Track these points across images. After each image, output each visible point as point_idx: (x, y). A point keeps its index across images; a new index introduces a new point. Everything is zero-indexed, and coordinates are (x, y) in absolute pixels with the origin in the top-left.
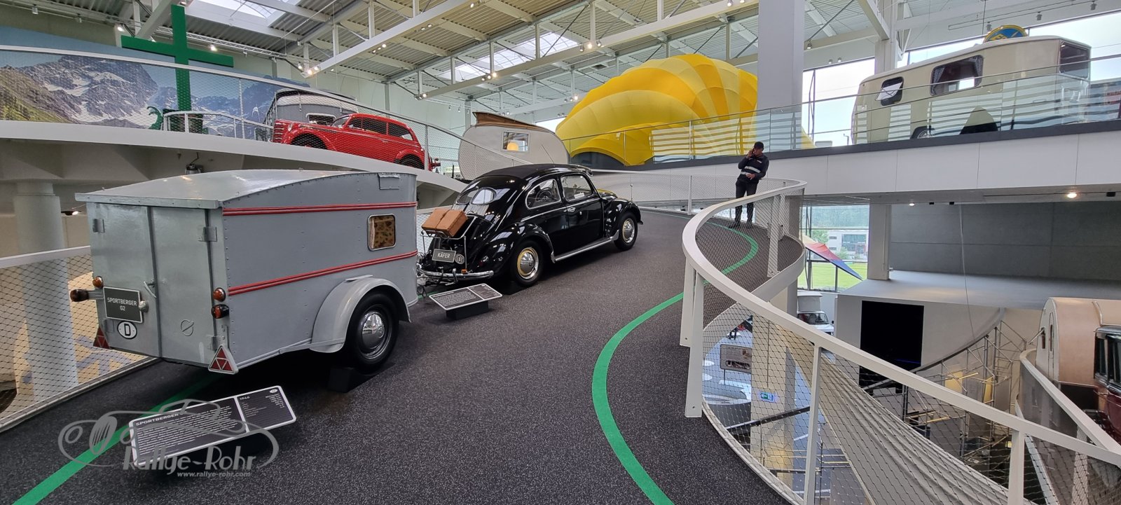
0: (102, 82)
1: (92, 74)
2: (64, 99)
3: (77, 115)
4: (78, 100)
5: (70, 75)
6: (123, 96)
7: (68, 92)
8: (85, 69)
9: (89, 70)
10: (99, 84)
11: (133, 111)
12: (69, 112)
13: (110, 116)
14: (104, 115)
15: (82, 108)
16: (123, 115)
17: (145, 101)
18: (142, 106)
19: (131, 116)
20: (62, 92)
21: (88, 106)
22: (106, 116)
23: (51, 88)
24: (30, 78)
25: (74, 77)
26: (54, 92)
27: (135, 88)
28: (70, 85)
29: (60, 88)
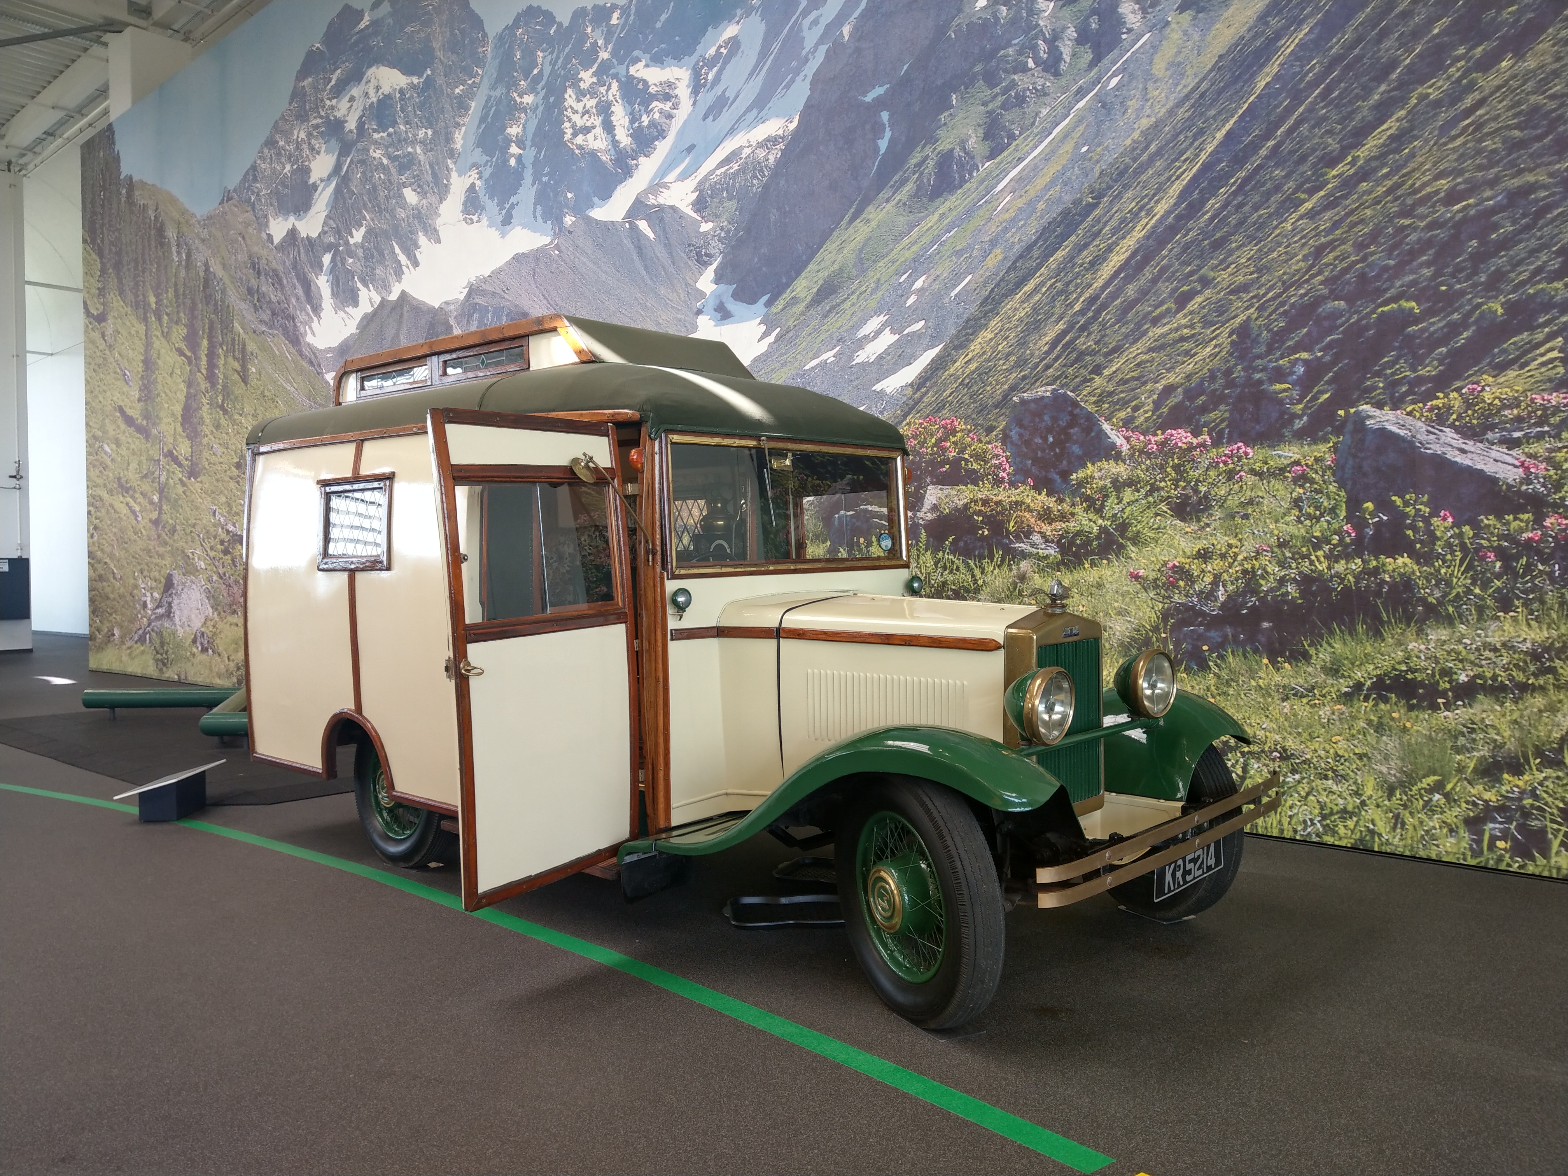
2: (295, 265)
5: (306, 149)
7: (303, 228)
11: (422, 239)
13: (373, 294)
14: (363, 294)
15: (323, 284)
16: (399, 273)
17: (452, 154)
18: (443, 192)
19: (416, 264)
20: (293, 233)
21: (333, 266)
22: (366, 302)
23: (278, 227)
24: (250, 216)
25: (312, 150)
26: (281, 245)
27: (428, 103)
28: (303, 194)
29: (291, 221)
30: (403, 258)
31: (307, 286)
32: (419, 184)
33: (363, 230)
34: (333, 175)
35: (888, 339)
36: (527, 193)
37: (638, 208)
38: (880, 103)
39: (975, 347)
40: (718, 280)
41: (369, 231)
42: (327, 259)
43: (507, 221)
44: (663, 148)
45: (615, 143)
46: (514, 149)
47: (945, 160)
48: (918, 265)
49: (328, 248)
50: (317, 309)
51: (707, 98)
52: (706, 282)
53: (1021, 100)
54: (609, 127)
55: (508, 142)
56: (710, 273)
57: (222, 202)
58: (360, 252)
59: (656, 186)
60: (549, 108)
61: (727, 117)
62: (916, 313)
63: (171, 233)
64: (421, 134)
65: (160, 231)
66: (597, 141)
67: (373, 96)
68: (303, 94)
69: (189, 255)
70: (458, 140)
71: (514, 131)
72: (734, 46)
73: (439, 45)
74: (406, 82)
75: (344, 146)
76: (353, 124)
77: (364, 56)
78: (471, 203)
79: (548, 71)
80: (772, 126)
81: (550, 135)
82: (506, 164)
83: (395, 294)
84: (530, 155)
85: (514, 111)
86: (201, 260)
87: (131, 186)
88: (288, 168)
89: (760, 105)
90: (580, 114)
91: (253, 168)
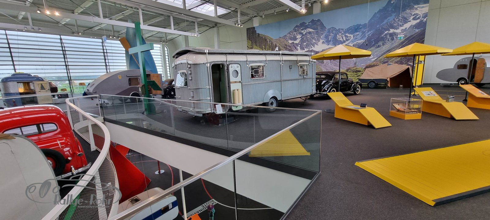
0: (306, 34)
1: (303, 31)
2: (293, 45)
4: (297, 44)
6: (312, 38)
7: (295, 42)
8: (301, 30)
9: (302, 30)
11: (315, 45)
15: (299, 48)
16: (312, 48)
17: (320, 38)
18: (319, 41)
19: (314, 47)
20: (293, 43)
21: (300, 46)
22: (306, 50)
23: (290, 42)
24: (285, 40)
25: (297, 35)
26: (291, 43)
27: (317, 33)
28: (295, 39)
29: (293, 41)
30: (312, 46)
31: (296, 48)
32: (315, 40)
33: (306, 43)
34: (301, 37)
35: (372, 57)
36: (331, 42)
38: (373, 41)
39: (380, 58)
41: (307, 43)
42: (299, 45)
43: (329, 44)
44: (349, 41)
45: (343, 40)
46: (330, 39)
47: (379, 45)
48: (376, 52)
49: (300, 44)
51: (355, 38)
53: (386, 42)
54: (343, 38)
55: (329, 38)
58: (305, 45)
59: (348, 44)
60: (335, 36)
61: (357, 39)
62: (375, 55)
63: (268, 40)
64: (316, 36)
65: (266, 40)
66: (341, 39)
67: (308, 31)
68: (296, 29)
69: (272, 43)
70: (322, 37)
71: (330, 37)
72: (358, 34)
73: (319, 28)
74: (313, 31)
75: (303, 35)
76: (304, 33)
77: (306, 27)
78: (323, 43)
79: (335, 33)
80: (362, 41)
81: (335, 38)
82: (328, 40)
83: (311, 49)
84: (332, 39)
85: (330, 35)
86: (274, 43)
87: (259, 34)
88: (292, 36)
89: (361, 39)
90: (339, 37)
91: (286, 35)
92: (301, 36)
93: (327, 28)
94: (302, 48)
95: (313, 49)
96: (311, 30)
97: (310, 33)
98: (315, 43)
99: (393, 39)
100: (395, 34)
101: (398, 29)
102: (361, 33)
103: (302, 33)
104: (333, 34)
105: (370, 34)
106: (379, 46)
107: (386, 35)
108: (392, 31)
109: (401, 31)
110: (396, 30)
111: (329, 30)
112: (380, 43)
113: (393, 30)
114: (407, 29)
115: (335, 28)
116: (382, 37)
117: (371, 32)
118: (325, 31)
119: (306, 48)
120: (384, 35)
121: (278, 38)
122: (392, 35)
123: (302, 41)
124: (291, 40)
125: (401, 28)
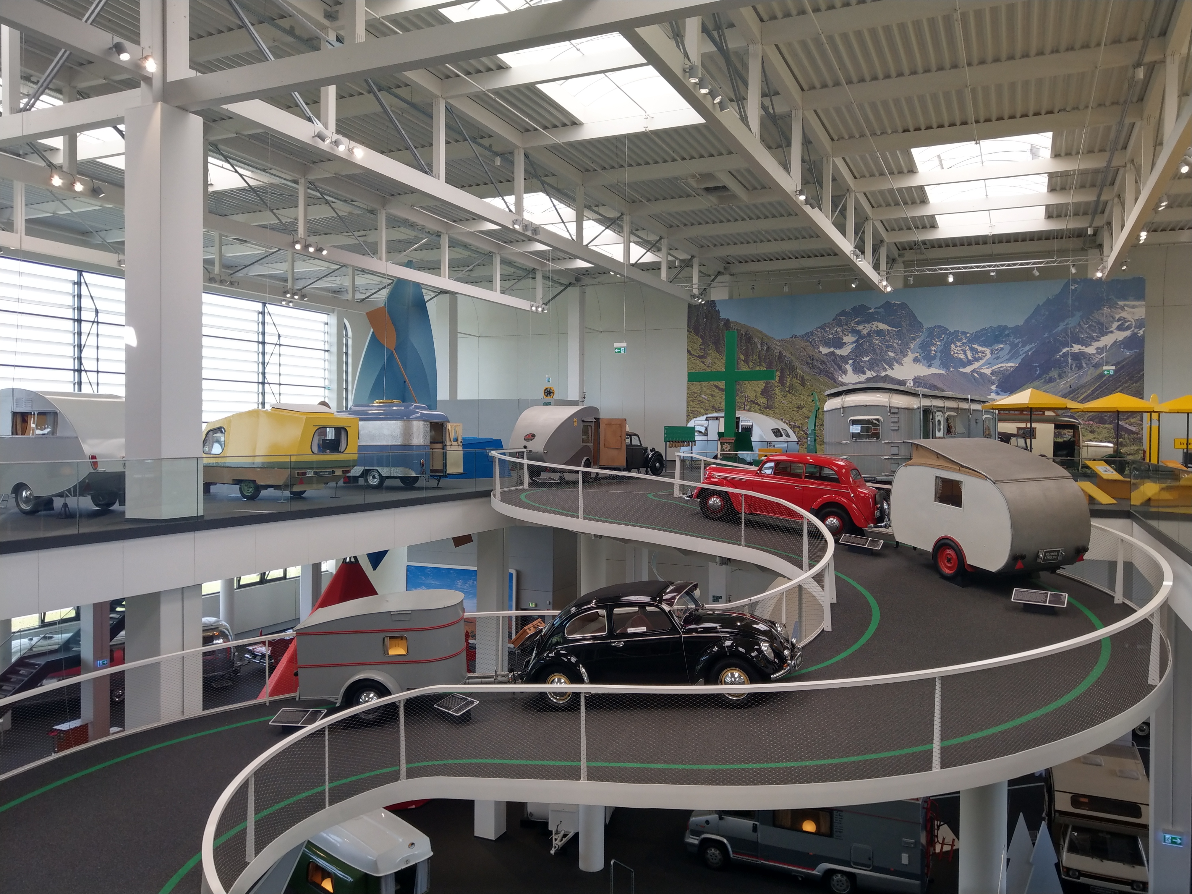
0: (869, 334)
1: (860, 328)
2: (833, 360)
3: (844, 376)
4: (844, 359)
5: (841, 334)
6: (887, 347)
7: (838, 352)
8: (855, 323)
9: (858, 323)
10: (865, 337)
11: (895, 364)
12: (836, 374)
13: (873, 373)
14: (868, 372)
15: (849, 368)
16: (885, 370)
17: (909, 348)
18: (905, 356)
19: (893, 369)
20: (833, 353)
21: (853, 364)
22: (869, 374)
23: (824, 350)
24: (809, 344)
25: (844, 334)
26: (826, 355)
27: (899, 335)
28: (840, 345)
29: (832, 349)
30: (887, 367)
31: (840, 368)
32: (894, 351)
33: (868, 358)
34: (856, 342)
36: (937, 362)
37: (974, 371)
38: (1038, 366)
40: (996, 387)
41: (871, 358)
42: (850, 362)
43: (930, 366)
44: (981, 362)
45: (968, 358)
46: (933, 352)
49: (852, 359)
50: (845, 372)
51: (994, 356)
52: (994, 387)
54: (965, 354)
55: (931, 350)
56: (995, 386)
57: (792, 337)
58: (868, 363)
59: (980, 368)
60: (945, 347)
61: (1000, 360)
63: (758, 341)
64: (896, 341)
65: (749, 339)
66: (961, 356)
67: (875, 328)
68: (840, 320)
69: (768, 348)
70: (912, 346)
71: (933, 348)
72: (1002, 349)
73: (904, 324)
74: (889, 328)
75: (861, 337)
76: (865, 332)
77: (870, 318)
78: (916, 360)
79: (945, 339)
80: (1012, 364)
81: (945, 352)
82: (930, 354)
83: (883, 374)
84: (939, 354)
85: (933, 344)
86: (777, 351)
87: (727, 322)
88: (831, 336)
89: (1008, 360)
90: (956, 350)
91: (812, 333)
92: (854, 339)
93: (927, 325)
94: (858, 370)
95: (890, 372)
96: (882, 326)
97: (880, 333)
98: (895, 359)
99: (1080, 367)
100: (1082, 354)
101: (1090, 345)
102: (1007, 348)
103: (858, 332)
104: (940, 341)
105: (1029, 351)
106: (1051, 380)
107: (1065, 355)
108: (1076, 348)
109: (1095, 352)
110: (1086, 347)
111: (931, 331)
112: (1054, 373)
113: (1080, 347)
114: (1108, 347)
115: (947, 330)
116: (1058, 360)
117: (1031, 346)
118: (922, 332)
119: (869, 370)
120: (1061, 356)
121: (787, 337)
122: (1078, 357)
123: (859, 351)
124: (827, 344)
125: (1096, 344)
